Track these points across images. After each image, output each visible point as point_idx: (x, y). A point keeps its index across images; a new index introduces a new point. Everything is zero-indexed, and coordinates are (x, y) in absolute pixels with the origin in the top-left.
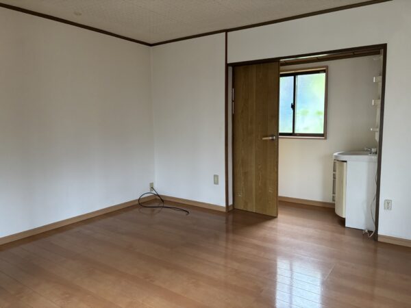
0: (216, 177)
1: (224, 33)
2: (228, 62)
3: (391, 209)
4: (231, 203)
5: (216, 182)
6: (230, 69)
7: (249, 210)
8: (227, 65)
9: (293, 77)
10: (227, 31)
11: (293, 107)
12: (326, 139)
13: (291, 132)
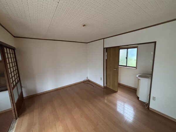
0: (101, 78)
1: (103, 39)
2: (104, 47)
3: (155, 100)
4: (105, 85)
5: (101, 80)
6: (105, 49)
7: (110, 88)
8: (104, 48)
9: (126, 49)
10: (104, 39)
11: (127, 58)
12: (136, 69)
13: (126, 65)
